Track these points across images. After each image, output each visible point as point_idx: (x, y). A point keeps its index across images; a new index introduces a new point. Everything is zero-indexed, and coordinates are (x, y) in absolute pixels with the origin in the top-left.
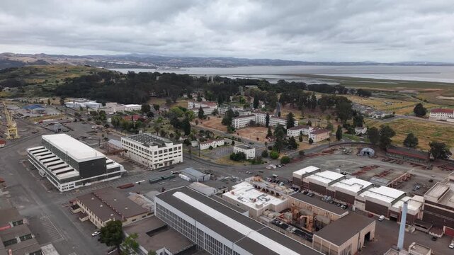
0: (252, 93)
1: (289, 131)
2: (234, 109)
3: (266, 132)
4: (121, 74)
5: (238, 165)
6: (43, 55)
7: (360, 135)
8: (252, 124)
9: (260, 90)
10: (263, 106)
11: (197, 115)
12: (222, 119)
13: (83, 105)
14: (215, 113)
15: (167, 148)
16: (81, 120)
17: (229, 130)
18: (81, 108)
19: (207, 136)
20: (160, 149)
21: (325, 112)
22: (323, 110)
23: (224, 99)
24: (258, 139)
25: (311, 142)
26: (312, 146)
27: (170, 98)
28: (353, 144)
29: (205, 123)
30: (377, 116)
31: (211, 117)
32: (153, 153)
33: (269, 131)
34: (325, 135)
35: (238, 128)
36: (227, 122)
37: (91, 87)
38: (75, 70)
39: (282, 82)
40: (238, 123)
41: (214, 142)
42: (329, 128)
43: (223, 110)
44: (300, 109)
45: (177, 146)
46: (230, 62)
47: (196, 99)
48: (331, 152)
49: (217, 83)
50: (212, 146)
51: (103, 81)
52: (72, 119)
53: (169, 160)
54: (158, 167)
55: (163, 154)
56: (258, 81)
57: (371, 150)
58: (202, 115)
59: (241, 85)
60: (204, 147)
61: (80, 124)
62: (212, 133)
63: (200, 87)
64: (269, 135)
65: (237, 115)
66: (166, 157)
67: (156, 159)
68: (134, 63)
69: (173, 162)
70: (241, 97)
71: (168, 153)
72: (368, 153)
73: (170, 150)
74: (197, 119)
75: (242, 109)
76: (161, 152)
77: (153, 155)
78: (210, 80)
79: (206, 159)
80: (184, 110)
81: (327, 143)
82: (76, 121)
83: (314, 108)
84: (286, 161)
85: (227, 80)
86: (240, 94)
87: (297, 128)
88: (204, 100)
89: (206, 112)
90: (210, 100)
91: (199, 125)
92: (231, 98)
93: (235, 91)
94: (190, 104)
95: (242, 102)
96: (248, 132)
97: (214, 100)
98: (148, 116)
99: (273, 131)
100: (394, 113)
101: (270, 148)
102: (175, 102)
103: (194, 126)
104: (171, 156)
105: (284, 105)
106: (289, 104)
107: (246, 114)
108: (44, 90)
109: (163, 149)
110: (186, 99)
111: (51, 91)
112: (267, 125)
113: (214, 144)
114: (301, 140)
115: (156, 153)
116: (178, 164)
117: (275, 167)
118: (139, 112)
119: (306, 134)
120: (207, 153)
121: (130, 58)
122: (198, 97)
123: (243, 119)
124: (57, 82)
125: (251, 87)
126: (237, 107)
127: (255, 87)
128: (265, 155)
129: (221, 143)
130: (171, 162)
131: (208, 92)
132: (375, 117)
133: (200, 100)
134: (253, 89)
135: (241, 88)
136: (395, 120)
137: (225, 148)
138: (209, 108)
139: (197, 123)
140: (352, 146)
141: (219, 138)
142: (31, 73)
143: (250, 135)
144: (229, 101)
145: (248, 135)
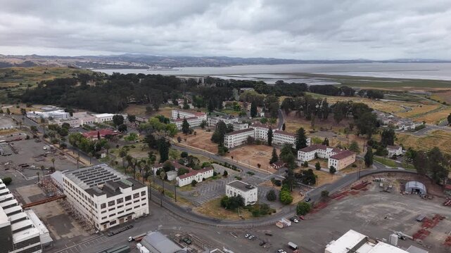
0: (248, 98)
1: (300, 153)
2: (227, 122)
3: (268, 154)
4: (106, 75)
5: (233, 217)
6: (34, 56)
7: (395, 157)
8: (250, 142)
9: (257, 94)
10: (262, 114)
11: (181, 128)
12: (211, 133)
13: (46, 115)
14: (203, 125)
15: (122, 196)
16: (35, 137)
17: (220, 152)
18: (43, 120)
19: (190, 164)
20: (111, 199)
21: (341, 122)
22: (338, 120)
23: (216, 106)
24: (259, 166)
25: (333, 170)
26: (335, 178)
27: (151, 106)
28: (389, 173)
29: (189, 139)
30: (406, 128)
31: (199, 131)
32: (99, 207)
33: (274, 154)
34: (350, 160)
35: (232, 146)
36: (219, 138)
37: (64, 92)
38: (56, 72)
39: (280, 83)
40: (232, 140)
41: (199, 174)
42: (354, 148)
43: (214, 122)
44: (308, 119)
45: (139, 191)
46: (225, 61)
47: (182, 106)
48: (363, 187)
49: (208, 86)
50: (196, 179)
51: (79, 84)
52: (25, 135)
53: (125, 213)
54: (109, 226)
55: (116, 205)
56: (255, 82)
57: (421, 186)
58: (186, 129)
59: (236, 87)
60: (184, 182)
61: (32, 142)
62: (196, 158)
63: (188, 90)
64: (274, 160)
65: (230, 130)
66: (120, 210)
67: (104, 215)
68: (126, 63)
69: (133, 216)
70: (235, 104)
71: (125, 202)
72: (418, 190)
73: (128, 198)
74: (181, 134)
75: (236, 120)
76: (112, 203)
77: (100, 210)
78: (200, 82)
79: (185, 206)
80: (166, 121)
81: (355, 171)
82: (28, 138)
83: (326, 118)
84: (303, 210)
85: (219, 82)
86: (233, 99)
87: (310, 149)
88: (191, 107)
89: (192, 123)
90: (199, 107)
91: (183, 144)
92: (224, 103)
93: (229, 96)
94: (175, 114)
95: (237, 108)
96: (246, 153)
97: (204, 106)
98: (120, 130)
99: (278, 152)
100: (424, 122)
101: (277, 183)
102: (157, 110)
103: (175, 144)
104: (129, 207)
105: (287, 113)
106: (294, 112)
107: (242, 127)
108: (10, 96)
109: (115, 198)
110: (171, 106)
111: (17, 97)
112: (270, 143)
113: (200, 177)
114: (318, 167)
115: (103, 206)
116: (141, 217)
117: (289, 223)
118: (110, 124)
119: (322, 156)
120: (188, 192)
121: (124, 58)
122: (185, 104)
123: (239, 135)
124: (29, 86)
125: (247, 90)
126: (231, 118)
127: (251, 90)
128: (271, 197)
129: (209, 174)
130: (129, 216)
131: (197, 97)
132: (403, 129)
133: (186, 108)
134: (249, 94)
135: (235, 91)
136: (430, 132)
137: (215, 183)
138: (197, 119)
139: (179, 140)
140: (389, 176)
141: (205, 167)
142: (6, 76)
143: (248, 159)
144: (221, 107)
145: (245, 157)
